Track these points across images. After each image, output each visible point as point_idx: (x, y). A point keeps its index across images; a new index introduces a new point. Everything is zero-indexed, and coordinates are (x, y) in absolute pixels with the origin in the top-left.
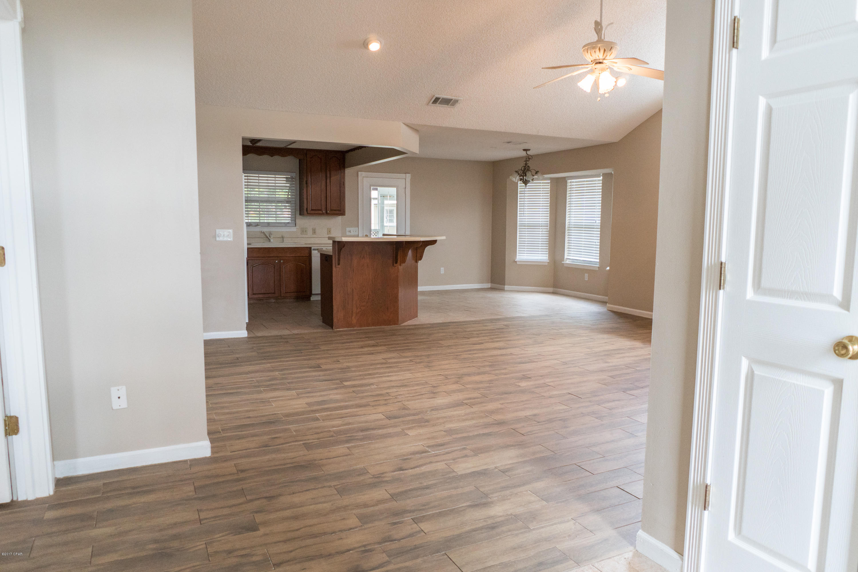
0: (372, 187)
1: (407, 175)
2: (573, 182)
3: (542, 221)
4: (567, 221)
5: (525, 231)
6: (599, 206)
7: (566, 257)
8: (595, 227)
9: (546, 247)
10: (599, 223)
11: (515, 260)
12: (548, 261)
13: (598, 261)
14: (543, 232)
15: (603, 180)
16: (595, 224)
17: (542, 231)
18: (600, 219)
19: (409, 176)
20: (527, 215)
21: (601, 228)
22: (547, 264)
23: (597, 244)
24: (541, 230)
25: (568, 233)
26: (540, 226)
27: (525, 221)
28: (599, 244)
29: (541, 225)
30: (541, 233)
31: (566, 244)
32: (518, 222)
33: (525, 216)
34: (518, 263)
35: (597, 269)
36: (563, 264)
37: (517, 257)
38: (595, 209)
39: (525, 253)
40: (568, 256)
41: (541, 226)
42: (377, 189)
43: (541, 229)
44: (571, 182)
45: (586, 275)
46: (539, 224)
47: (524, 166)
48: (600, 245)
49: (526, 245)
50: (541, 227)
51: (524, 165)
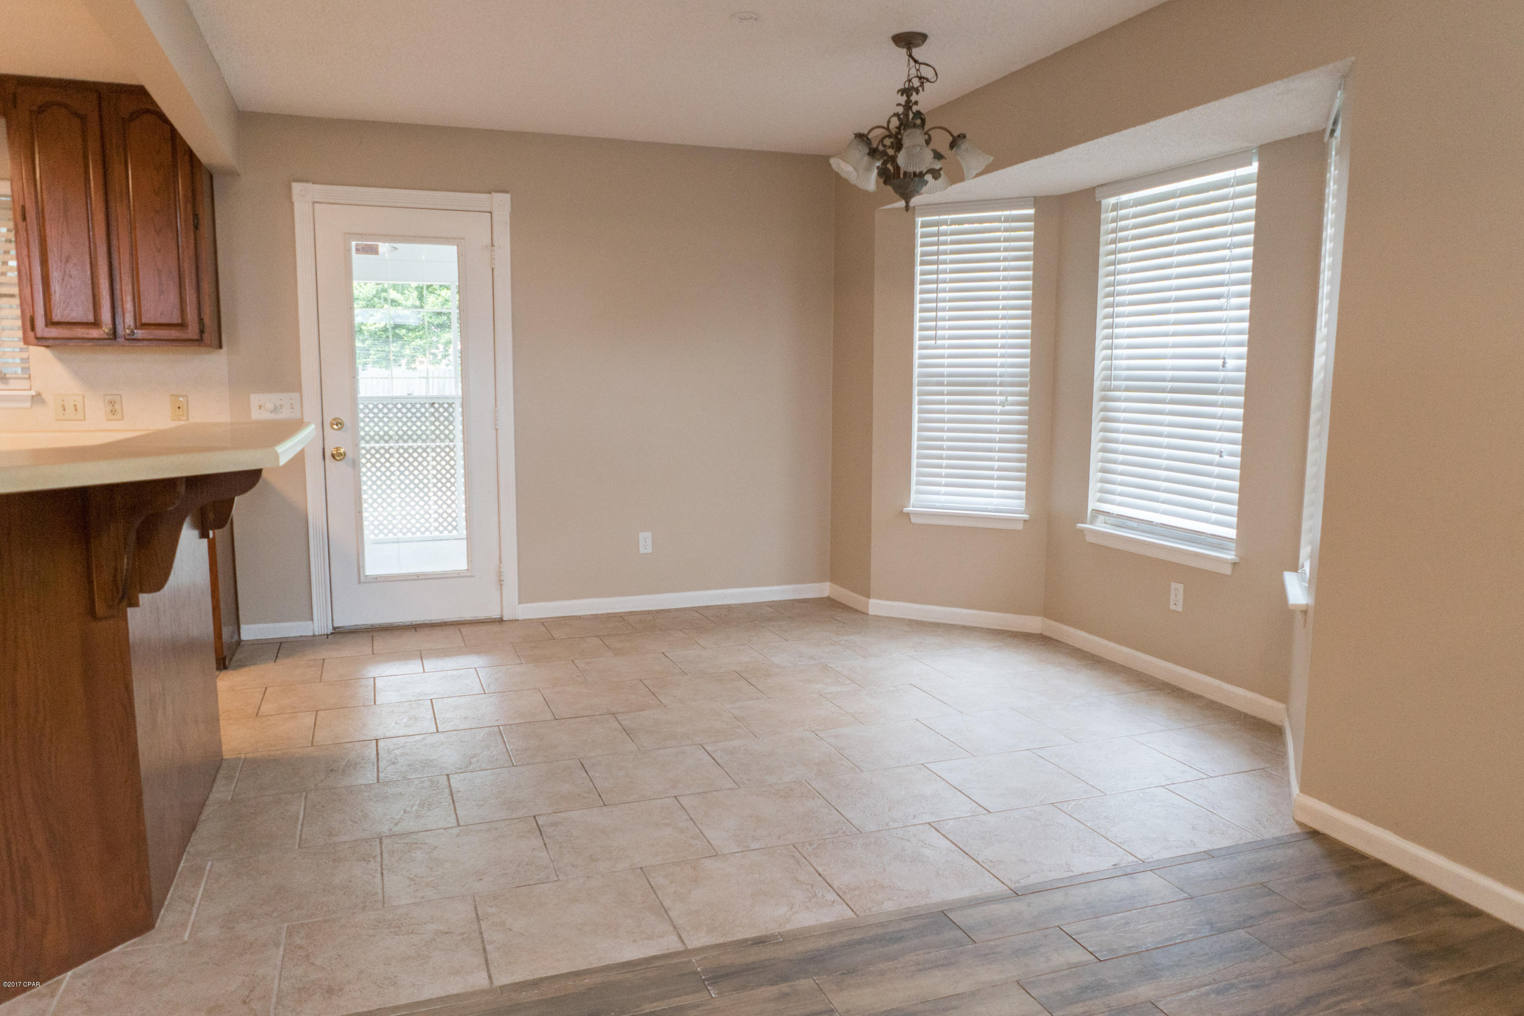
0: (354, 243)
1: (498, 197)
2: (1125, 205)
3: (1002, 366)
4: (1099, 365)
5: (942, 403)
6: (1241, 295)
7: (1092, 505)
8: (1221, 386)
9: (1017, 463)
10: (1238, 370)
11: (906, 510)
12: (1026, 516)
13: (1232, 533)
14: (1007, 408)
15: (1261, 177)
16: (1221, 374)
17: (1003, 404)
18: (1244, 350)
19: (502, 202)
20: (947, 342)
21: (1247, 393)
22: (1020, 526)
23: (1227, 459)
24: (999, 398)
25: (1104, 409)
26: (995, 385)
27: (942, 366)
28: (1238, 460)
29: (999, 379)
30: (999, 408)
31: (1095, 456)
32: (916, 371)
33: (943, 347)
34: (914, 520)
35: (1228, 571)
36: (1082, 531)
37: (913, 497)
38: (1220, 309)
39: (939, 485)
40: (1100, 500)
41: (1001, 385)
42: (373, 250)
43: (1001, 394)
44: (1115, 208)
45: (1177, 592)
46: (994, 375)
47: (897, 115)
48: (1243, 466)
49: (945, 453)
50: (999, 389)
51: (900, 110)
